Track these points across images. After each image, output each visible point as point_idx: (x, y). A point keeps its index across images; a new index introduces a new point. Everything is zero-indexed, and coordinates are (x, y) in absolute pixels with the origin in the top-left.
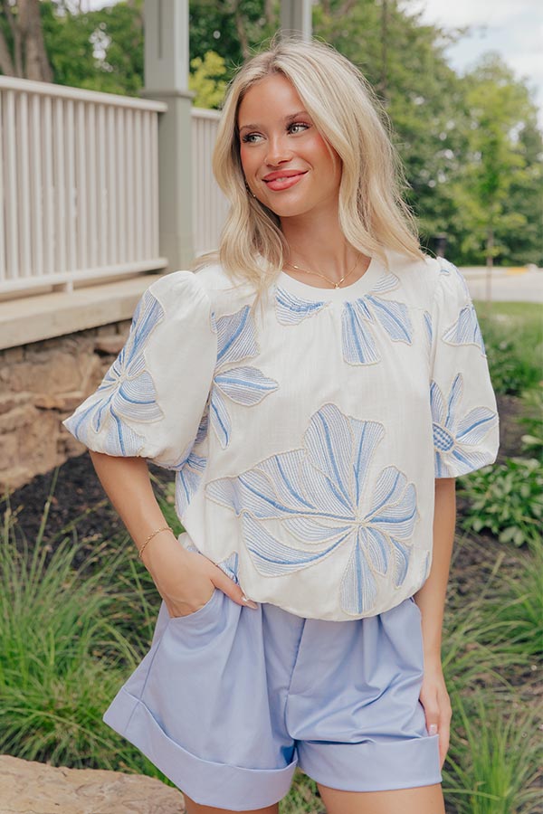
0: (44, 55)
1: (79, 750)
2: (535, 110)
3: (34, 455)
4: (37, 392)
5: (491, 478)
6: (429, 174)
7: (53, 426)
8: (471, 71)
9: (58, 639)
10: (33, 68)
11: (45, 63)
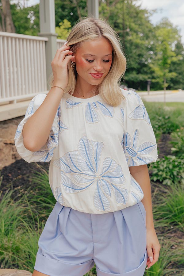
0: (12, 23)
1: (12, 261)
2: (180, 37)
3: (4, 159)
4: (4, 138)
5: (159, 163)
6: (145, 60)
7: (10, 150)
8: (158, 24)
9: (5, 223)
10: (9, 27)
11: (13, 25)
